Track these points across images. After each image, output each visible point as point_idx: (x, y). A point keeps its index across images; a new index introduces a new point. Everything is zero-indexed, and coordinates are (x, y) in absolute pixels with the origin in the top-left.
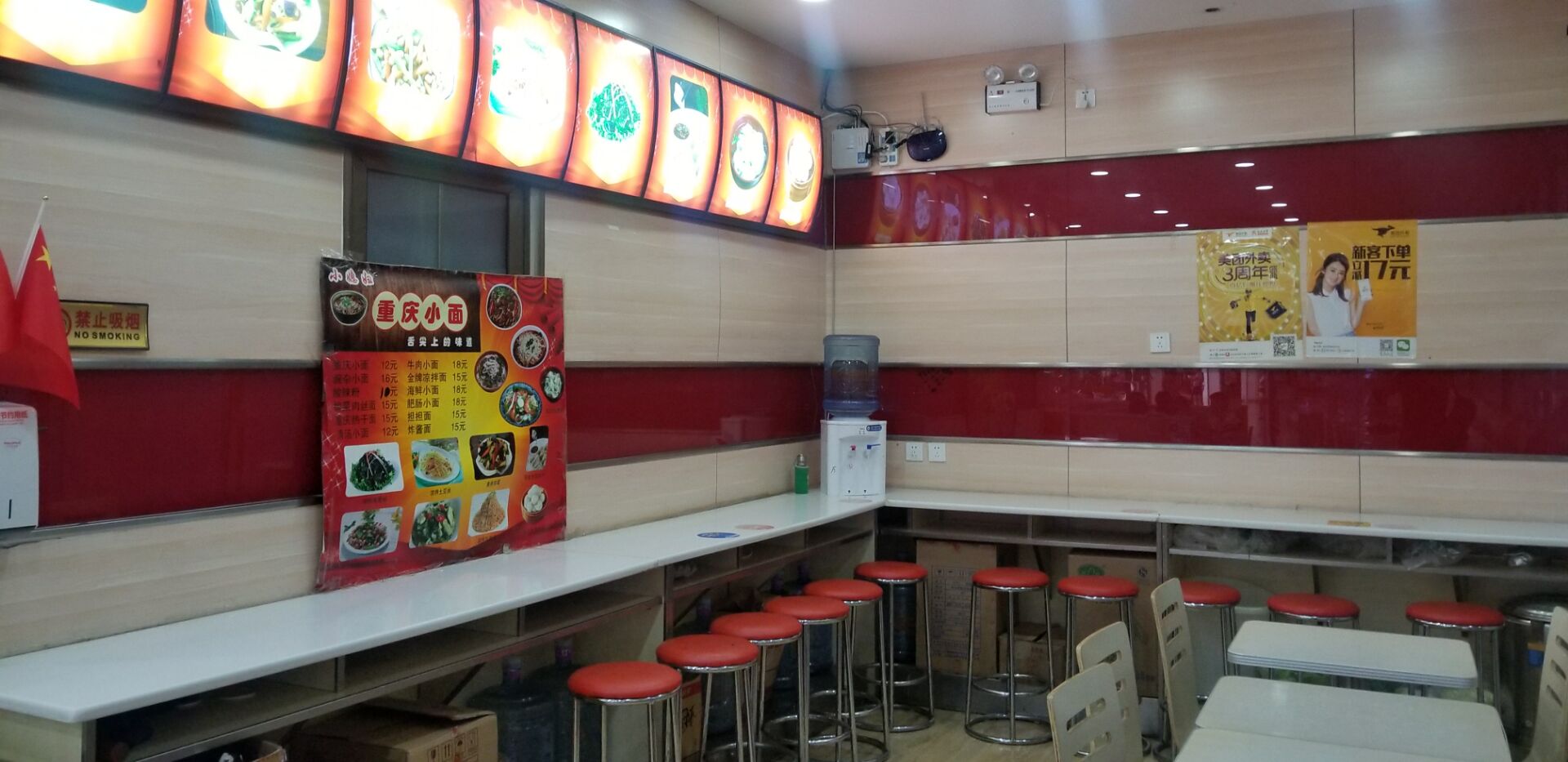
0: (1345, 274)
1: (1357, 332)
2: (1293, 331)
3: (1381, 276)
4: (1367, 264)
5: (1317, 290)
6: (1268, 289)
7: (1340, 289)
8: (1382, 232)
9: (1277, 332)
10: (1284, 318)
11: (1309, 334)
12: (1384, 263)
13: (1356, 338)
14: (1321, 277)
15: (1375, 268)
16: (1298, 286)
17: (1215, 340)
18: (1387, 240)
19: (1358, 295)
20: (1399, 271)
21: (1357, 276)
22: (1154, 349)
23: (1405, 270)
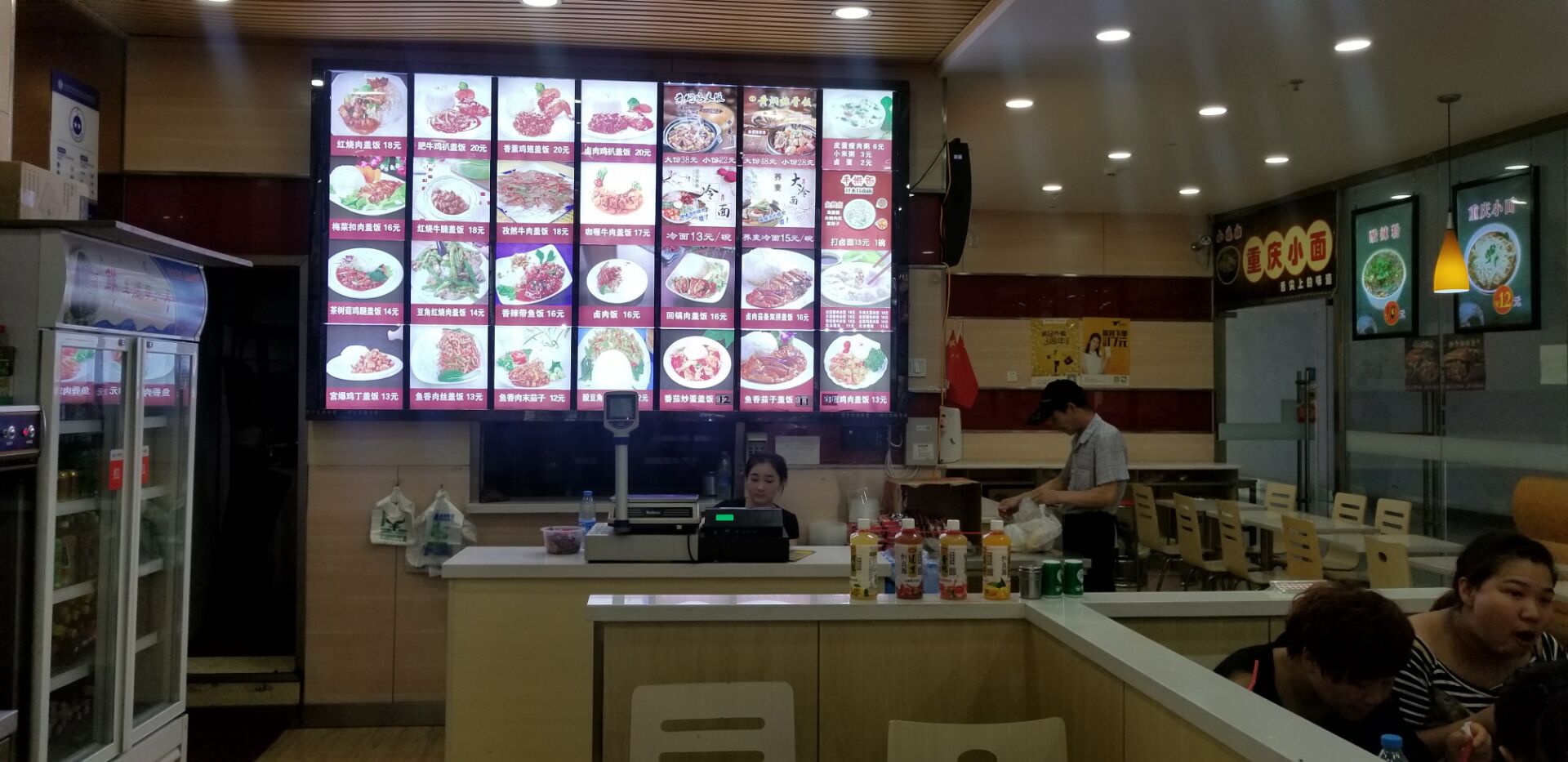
0: (1099, 343)
1: (1104, 373)
2: (1076, 371)
3: (1115, 345)
4: (1109, 339)
5: (1087, 351)
6: (1063, 351)
7: (1097, 350)
8: (1115, 323)
9: (1069, 372)
10: (1072, 365)
11: (1083, 373)
12: (1116, 339)
13: (1103, 376)
14: (1089, 345)
15: (1112, 341)
16: (1079, 348)
17: (1039, 375)
18: (1117, 328)
19: (1105, 354)
20: (1123, 343)
21: (1105, 345)
22: (1009, 379)
23: (1125, 342)
